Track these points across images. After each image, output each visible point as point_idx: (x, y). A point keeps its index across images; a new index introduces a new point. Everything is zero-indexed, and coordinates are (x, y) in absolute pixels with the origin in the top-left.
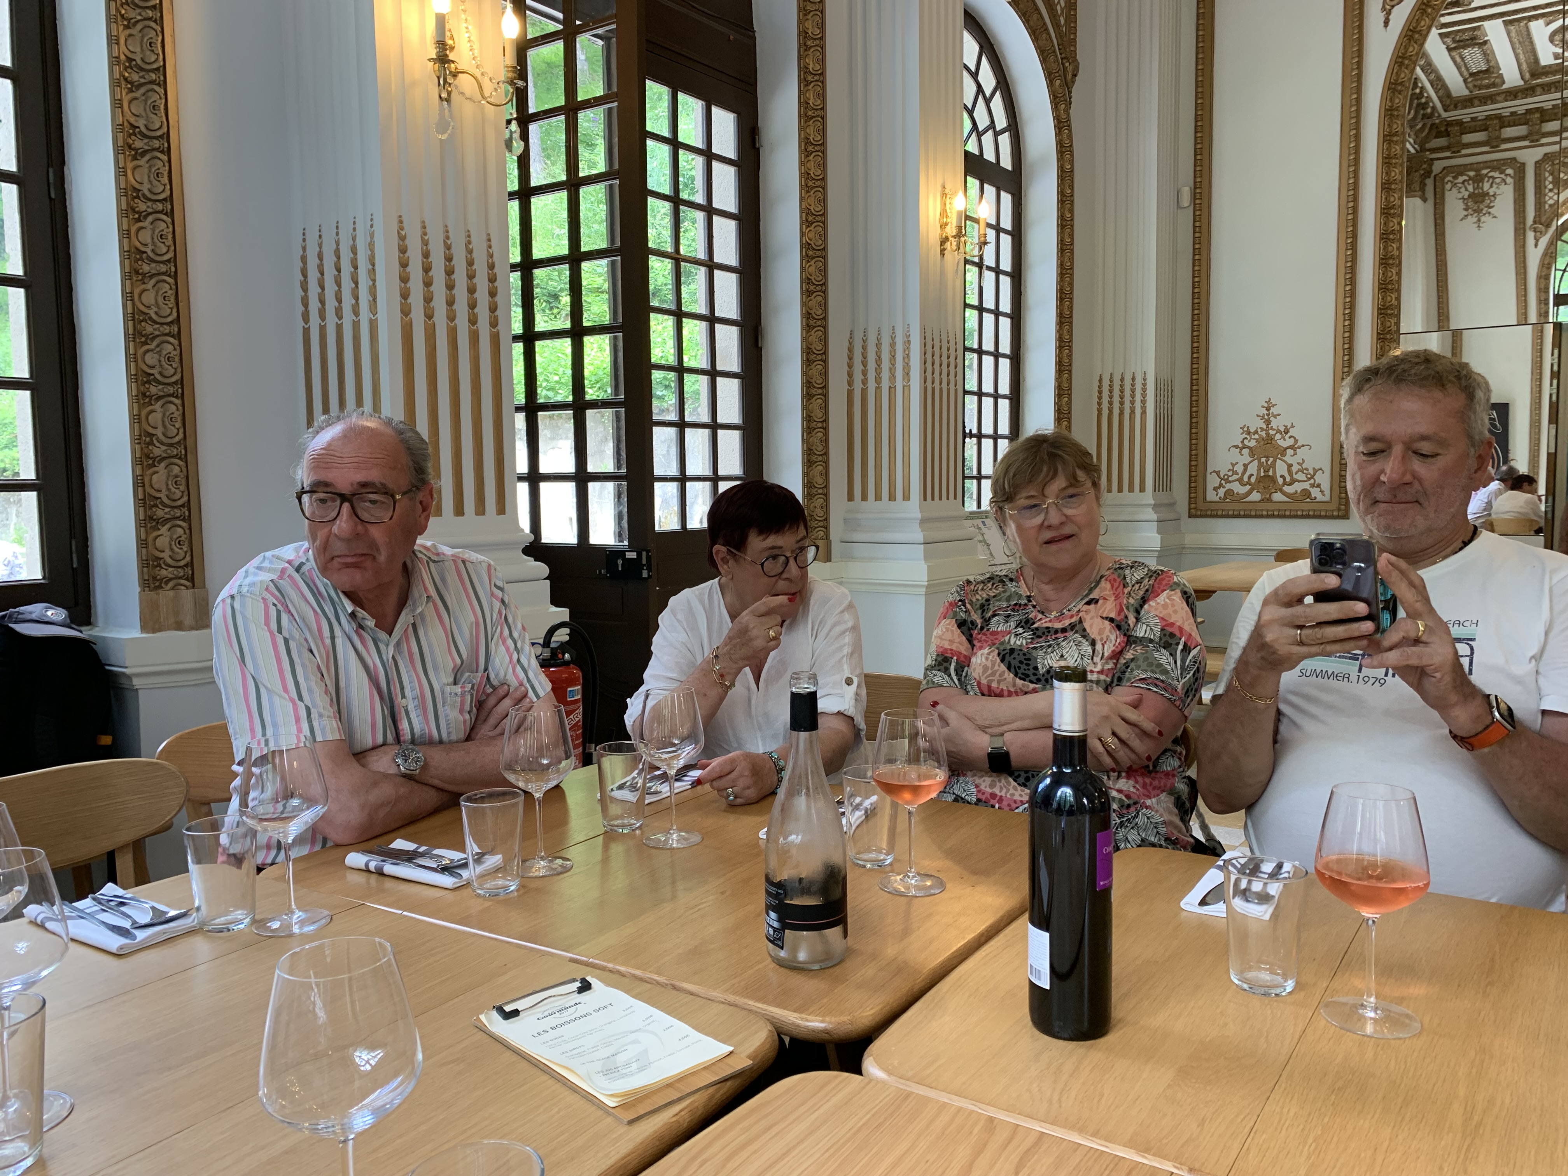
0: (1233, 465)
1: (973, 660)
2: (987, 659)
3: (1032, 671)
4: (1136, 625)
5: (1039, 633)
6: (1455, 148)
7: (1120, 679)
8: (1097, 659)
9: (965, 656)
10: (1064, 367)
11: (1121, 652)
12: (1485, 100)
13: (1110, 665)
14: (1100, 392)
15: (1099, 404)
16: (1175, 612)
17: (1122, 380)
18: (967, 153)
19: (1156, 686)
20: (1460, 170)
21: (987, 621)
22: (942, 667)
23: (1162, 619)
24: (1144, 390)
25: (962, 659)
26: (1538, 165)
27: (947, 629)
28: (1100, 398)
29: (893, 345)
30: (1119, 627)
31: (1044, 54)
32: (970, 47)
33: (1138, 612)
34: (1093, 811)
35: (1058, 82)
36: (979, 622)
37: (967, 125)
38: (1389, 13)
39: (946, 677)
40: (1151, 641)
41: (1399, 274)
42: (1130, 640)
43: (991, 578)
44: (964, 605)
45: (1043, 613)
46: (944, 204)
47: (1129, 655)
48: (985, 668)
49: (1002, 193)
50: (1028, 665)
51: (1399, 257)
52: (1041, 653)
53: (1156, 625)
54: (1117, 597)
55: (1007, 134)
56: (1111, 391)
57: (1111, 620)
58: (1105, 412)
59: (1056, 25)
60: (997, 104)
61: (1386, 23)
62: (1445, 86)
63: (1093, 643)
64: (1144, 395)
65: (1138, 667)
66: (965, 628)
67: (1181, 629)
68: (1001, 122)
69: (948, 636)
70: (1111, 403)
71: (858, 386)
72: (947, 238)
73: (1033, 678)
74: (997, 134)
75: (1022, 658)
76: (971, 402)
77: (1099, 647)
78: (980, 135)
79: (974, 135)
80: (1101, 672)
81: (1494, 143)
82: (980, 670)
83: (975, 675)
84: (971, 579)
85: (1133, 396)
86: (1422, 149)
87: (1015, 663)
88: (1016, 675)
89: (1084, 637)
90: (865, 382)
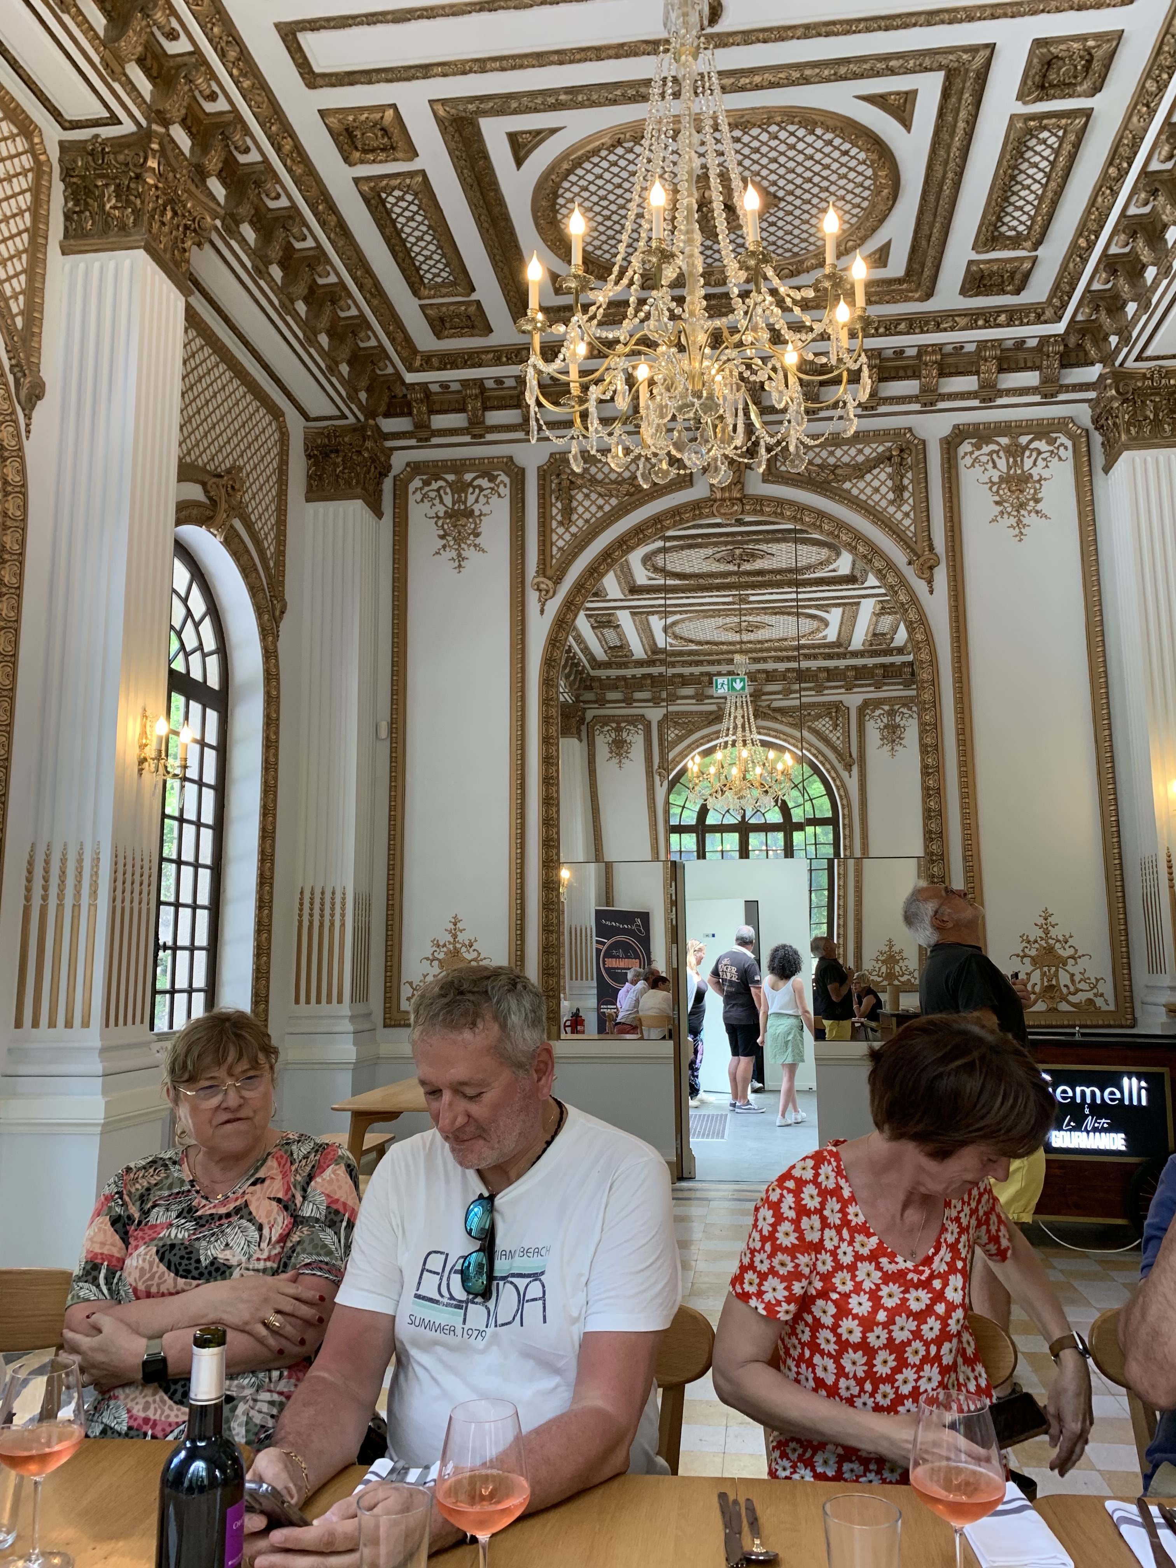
0: (425, 976)
1: (128, 1262)
2: (144, 1260)
3: (194, 1265)
4: (302, 1204)
5: (202, 1222)
6: (602, 702)
7: (286, 1265)
8: (264, 1245)
9: (118, 1259)
10: (265, 880)
11: (288, 1235)
12: (620, 665)
13: (278, 1250)
14: (301, 904)
15: (300, 916)
16: (340, 1187)
17: (323, 893)
18: (172, 672)
19: (321, 1269)
20: (605, 721)
21: (146, 1213)
22: (90, 1278)
23: (328, 1196)
24: (343, 904)
25: (114, 1262)
26: (660, 723)
27: (100, 1229)
28: (301, 910)
29: (80, 861)
30: (286, 1208)
31: (254, 590)
32: (181, 575)
33: (304, 1190)
34: (226, 1482)
35: (266, 617)
36: (137, 1215)
37: (175, 645)
38: (543, 605)
39: (94, 1288)
40: (317, 1220)
41: (558, 812)
42: (297, 1221)
43: (154, 1162)
44: (121, 1198)
45: (207, 1198)
46: (144, 726)
47: (295, 1238)
48: (142, 1271)
49: (208, 710)
50: (189, 1259)
51: (558, 798)
52: (204, 1243)
53: (321, 1203)
54: (285, 1175)
55: (215, 657)
56: (312, 904)
57: (279, 1201)
58: (306, 924)
59: (266, 567)
60: (207, 628)
61: (542, 611)
62: (591, 654)
63: (260, 1228)
64: (343, 908)
65: (304, 1251)
66: (119, 1225)
67: (345, 1204)
68: (210, 644)
69: (100, 1238)
70: (311, 915)
71: (36, 902)
72: (145, 760)
73: (195, 1273)
74: (204, 655)
75: (183, 1253)
76: (167, 913)
77: (266, 1231)
78: (187, 655)
79: (181, 655)
80: (268, 1259)
81: (629, 701)
82: (136, 1274)
83: (130, 1280)
84: (132, 1165)
85: (333, 909)
86: (578, 700)
87: (176, 1260)
88: (177, 1274)
89: (250, 1221)
90: (45, 898)
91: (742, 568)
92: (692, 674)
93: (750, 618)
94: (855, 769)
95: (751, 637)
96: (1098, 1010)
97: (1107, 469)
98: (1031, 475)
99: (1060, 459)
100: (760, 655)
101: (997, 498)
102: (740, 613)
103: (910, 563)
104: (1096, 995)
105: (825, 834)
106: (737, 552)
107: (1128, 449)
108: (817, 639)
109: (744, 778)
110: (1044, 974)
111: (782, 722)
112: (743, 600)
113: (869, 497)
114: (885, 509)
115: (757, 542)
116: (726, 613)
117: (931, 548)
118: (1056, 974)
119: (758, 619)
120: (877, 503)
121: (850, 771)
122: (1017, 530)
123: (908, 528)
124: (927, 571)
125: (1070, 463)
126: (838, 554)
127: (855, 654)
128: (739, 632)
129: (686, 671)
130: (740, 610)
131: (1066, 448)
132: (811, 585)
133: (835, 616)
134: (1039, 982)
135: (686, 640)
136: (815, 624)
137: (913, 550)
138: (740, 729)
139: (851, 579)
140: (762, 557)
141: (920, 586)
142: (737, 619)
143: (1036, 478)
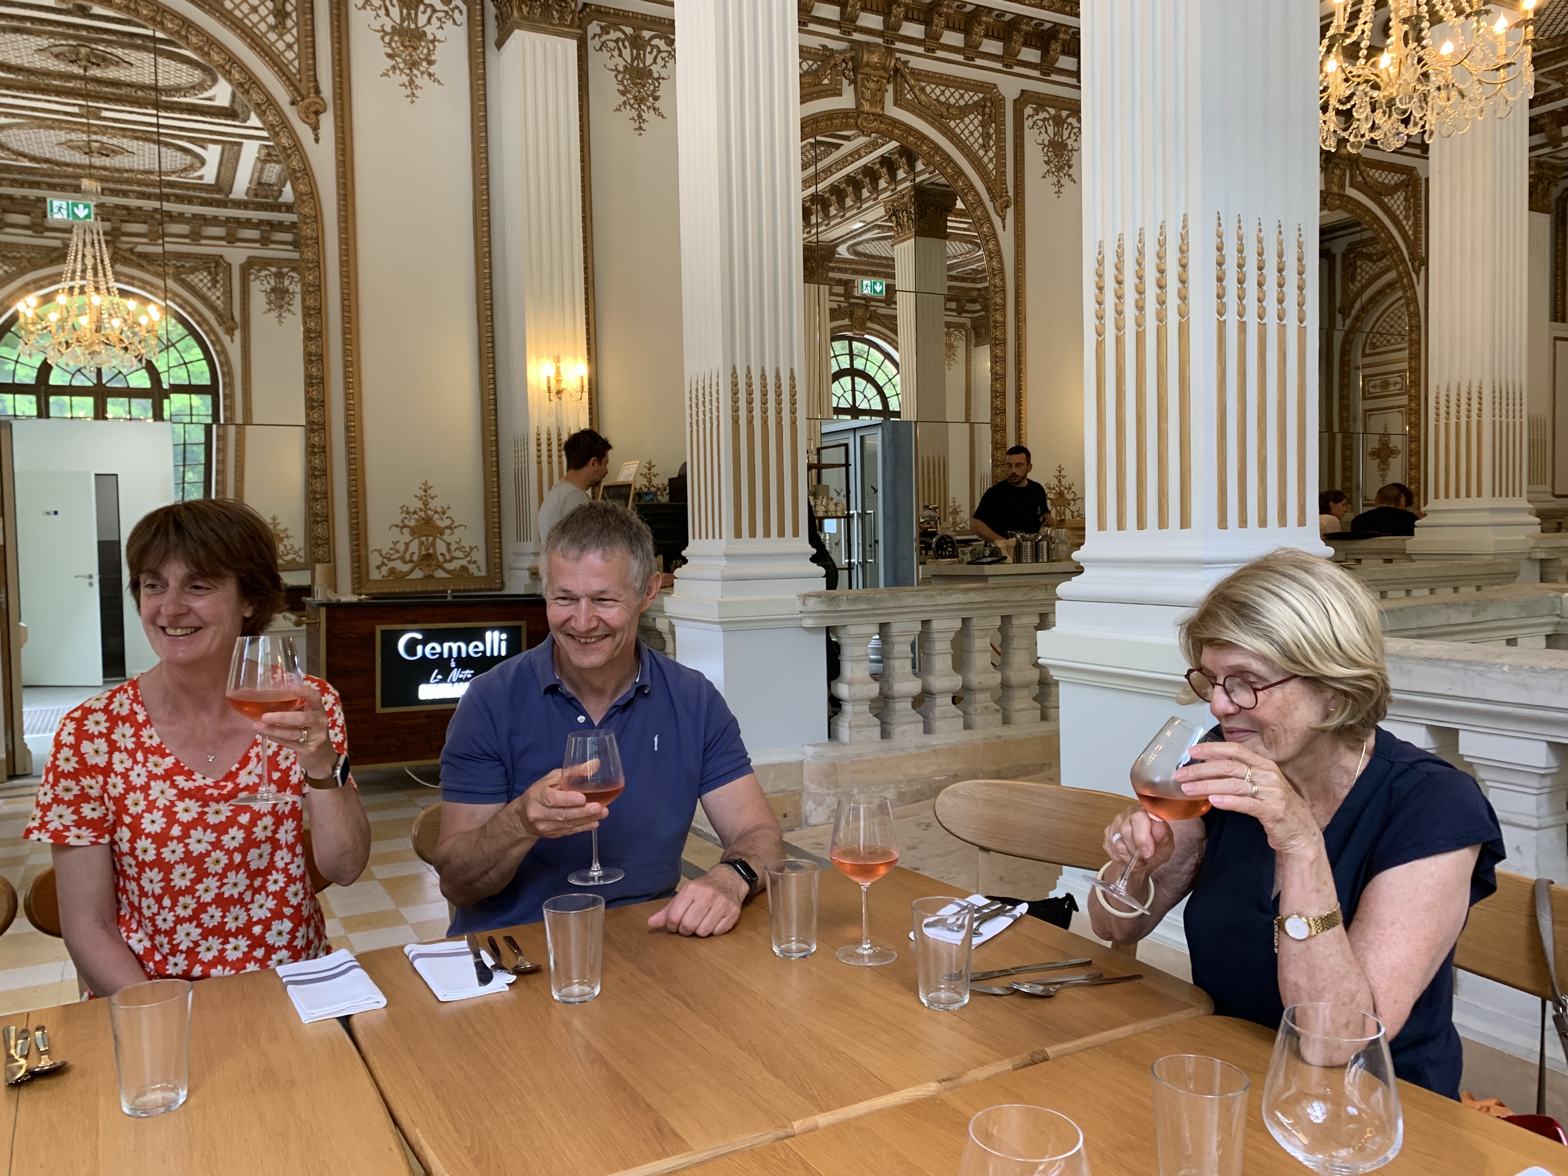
91: (91, 72)
92: (25, 198)
93: (105, 139)
94: (238, 334)
95: (107, 162)
96: (471, 576)
97: (499, 44)
98: (425, 33)
99: (455, 23)
100: (119, 186)
101: (389, 51)
102: (89, 129)
103: (293, 103)
104: (469, 562)
105: (201, 404)
106: (83, 50)
107: (519, 28)
108: (191, 178)
109: (98, 330)
110: (422, 543)
111: (147, 271)
112: (95, 113)
113: (246, 16)
114: (265, 35)
115: (109, 43)
116: (71, 127)
117: (317, 91)
118: (433, 544)
119: (115, 141)
120: (255, 25)
121: (232, 335)
122: (409, 92)
123: (291, 62)
124: (313, 115)
125: (464, 28)
126: (215, 81)
127: (238, 204)
128: (89, 153)
129: (17, 192)
130: (89, 125)
131: (461, 12)
132: (182, 111)
133: (212, 154)
134: (417, 551)
135: (14, 152)
136: (189, 159)
137: (296, 89)
138: (90, 273)
139: (229, 113)
140: (117, 64)
141: (304, 132)
142: (85, 137)
143: (430, 37)
